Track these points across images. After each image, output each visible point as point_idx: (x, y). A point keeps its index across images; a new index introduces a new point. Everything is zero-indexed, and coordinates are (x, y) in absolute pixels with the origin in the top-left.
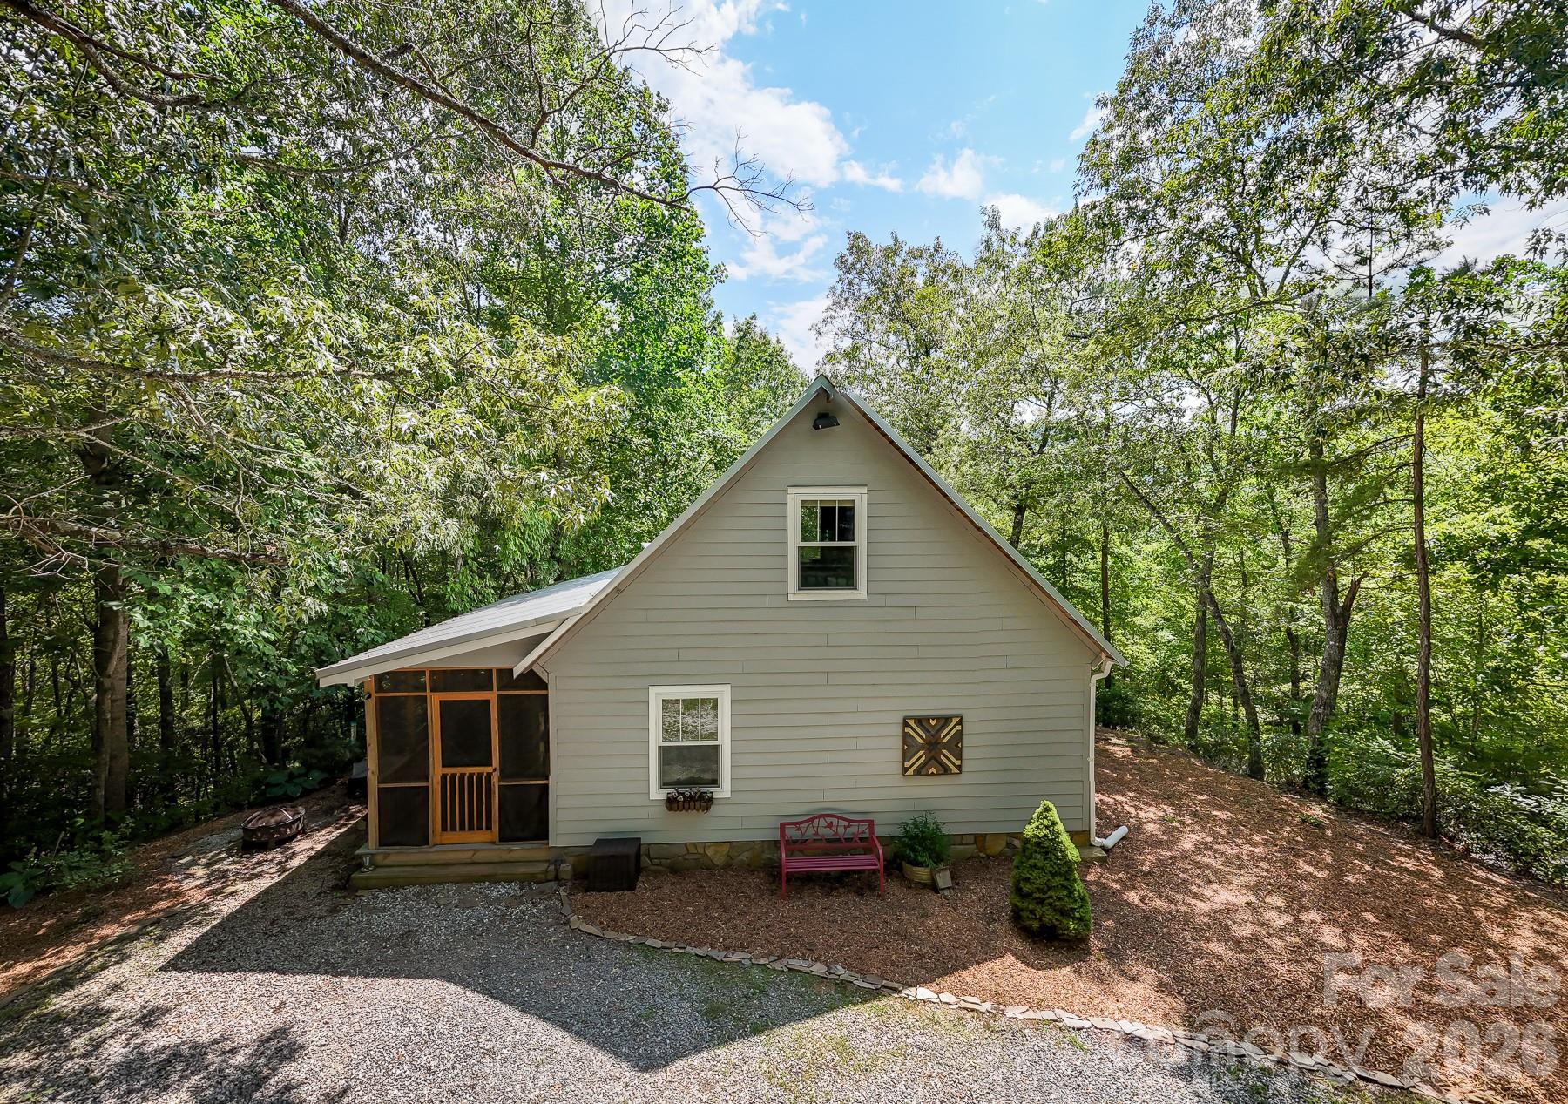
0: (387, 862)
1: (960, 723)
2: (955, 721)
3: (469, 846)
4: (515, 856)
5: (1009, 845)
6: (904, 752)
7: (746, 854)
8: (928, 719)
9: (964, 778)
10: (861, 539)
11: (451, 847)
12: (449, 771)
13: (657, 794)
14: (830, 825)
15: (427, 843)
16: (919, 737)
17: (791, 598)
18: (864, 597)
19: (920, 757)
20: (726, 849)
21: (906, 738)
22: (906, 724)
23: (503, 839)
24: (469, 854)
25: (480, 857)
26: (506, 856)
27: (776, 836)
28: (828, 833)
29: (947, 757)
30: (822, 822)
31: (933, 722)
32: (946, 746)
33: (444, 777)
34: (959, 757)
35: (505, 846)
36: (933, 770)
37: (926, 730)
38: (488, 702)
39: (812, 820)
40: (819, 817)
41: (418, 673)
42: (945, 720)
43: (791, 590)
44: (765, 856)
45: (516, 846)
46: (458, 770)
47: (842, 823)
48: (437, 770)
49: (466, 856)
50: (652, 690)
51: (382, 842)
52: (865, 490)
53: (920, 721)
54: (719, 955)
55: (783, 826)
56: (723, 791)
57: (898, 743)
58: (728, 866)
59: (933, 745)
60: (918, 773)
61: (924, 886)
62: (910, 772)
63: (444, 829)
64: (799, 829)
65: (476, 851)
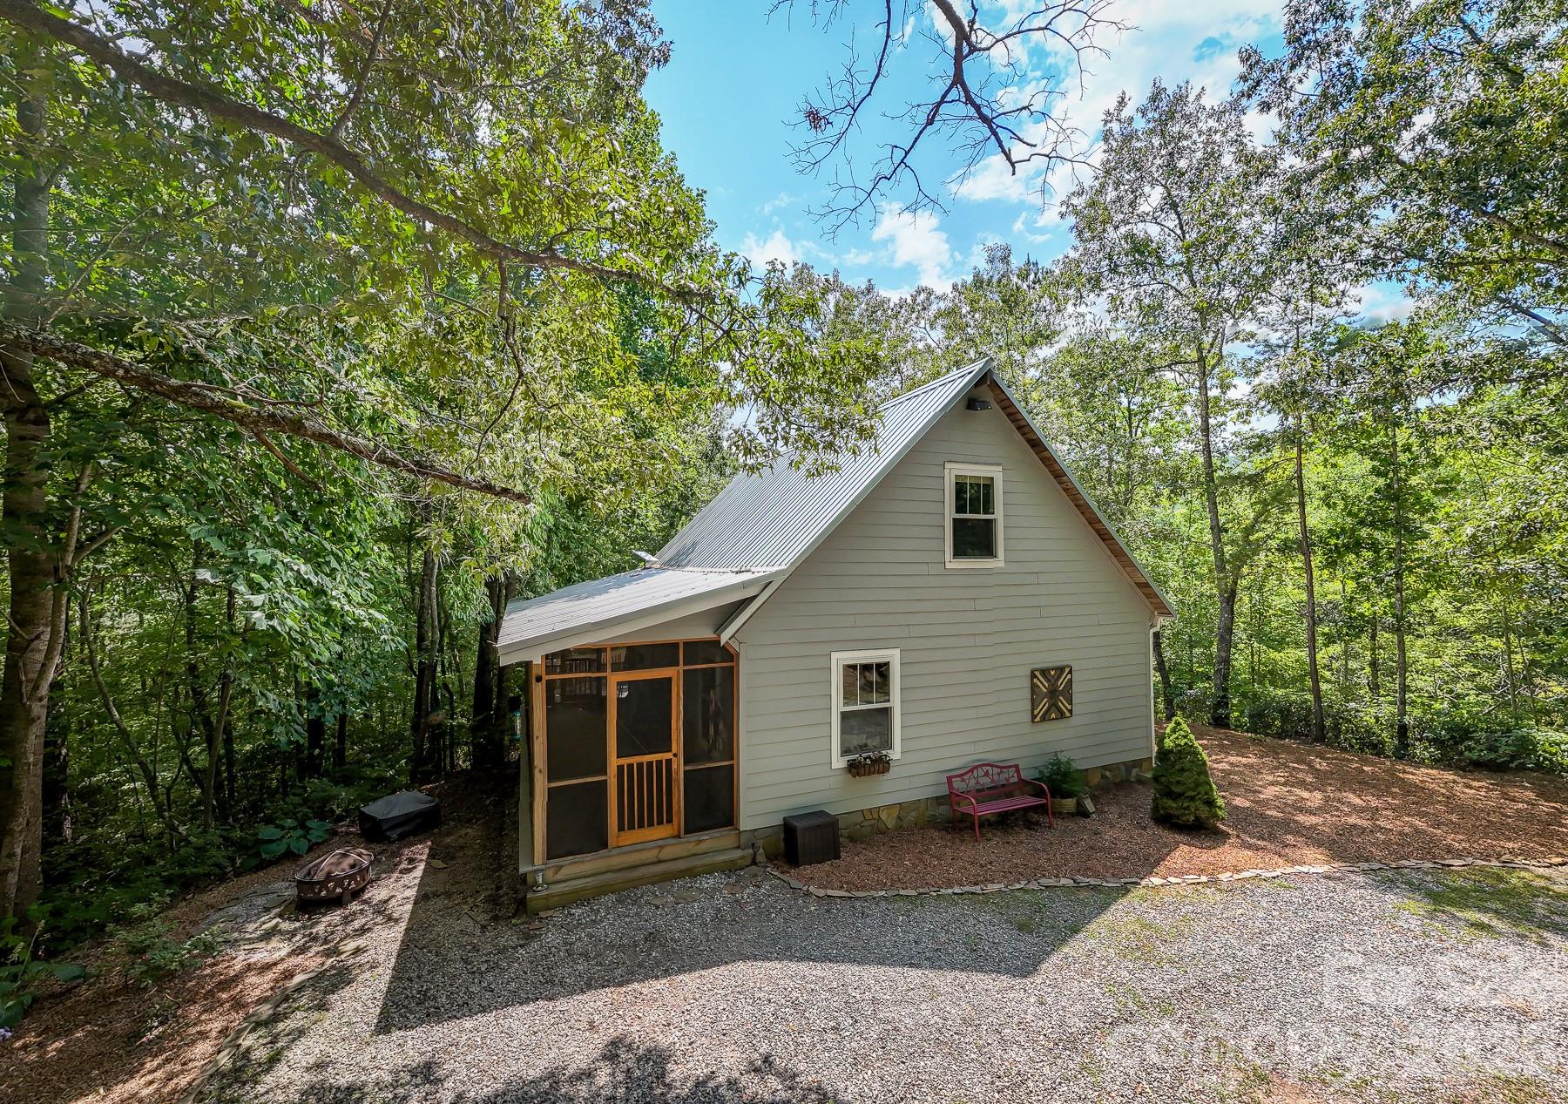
0: (559, 876)
1: (1070, 672)
2: (1067, 670)
3: (652, 844)
4: (703, 847)
5: (1103, 776)
6: (1033, 701)
7: (914, 814)
8: (1049, 670)
9: (1074, 721)
10: (999, 514)
11: (630, 848)
12: (625, 761)
13: (839, 762)
14: (987, 774)
15: (605, 846)
16: (1043, 686)
17: (948, 566)
18: (1002, 564)
19: (1044, 705)
20: (895, 812)
21: (1033, 687)
22: (1033, 676)
23: (689, 830)
24: (655, 852)
25: (667, 853)
26: (693, 849)
27: (944, 791)
28: (985, 781)
29: (1063, 704)
30: (981, 772)
31: (1053, 673)
32: (1062, 693)
33: (620, 768)
34: (1071, 704)
35: (693, 837)
36: (1053, 716)
37: (1048, 681)
38: (670, 680)
39: (972, 771)
40: (976, 767)
41: (599, 651)
42: (1061, 670)
43: (947, 559)
44: (928, 813)
45: (704, 836)
46: (635, 760)
47: (996, 770)
48: (613, 762)
49: (651, 855)
50: (835, 656)
51: (551, 854)
52: (1000, 468)
53: (1044, 672)
54: (977, 889)
55: (949, 779)
56: (895, 754)
57: (1027, 693)
58: (899, 828)
59: (1053, 693)
60: (1043, 719)
61: (1072, 815)
62: (1038, 719)
63: (621, 828)
64: (963, 780)
65: (662, 847)
